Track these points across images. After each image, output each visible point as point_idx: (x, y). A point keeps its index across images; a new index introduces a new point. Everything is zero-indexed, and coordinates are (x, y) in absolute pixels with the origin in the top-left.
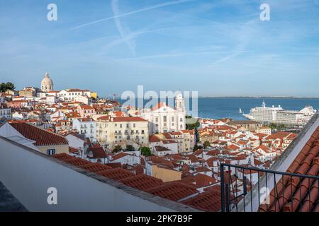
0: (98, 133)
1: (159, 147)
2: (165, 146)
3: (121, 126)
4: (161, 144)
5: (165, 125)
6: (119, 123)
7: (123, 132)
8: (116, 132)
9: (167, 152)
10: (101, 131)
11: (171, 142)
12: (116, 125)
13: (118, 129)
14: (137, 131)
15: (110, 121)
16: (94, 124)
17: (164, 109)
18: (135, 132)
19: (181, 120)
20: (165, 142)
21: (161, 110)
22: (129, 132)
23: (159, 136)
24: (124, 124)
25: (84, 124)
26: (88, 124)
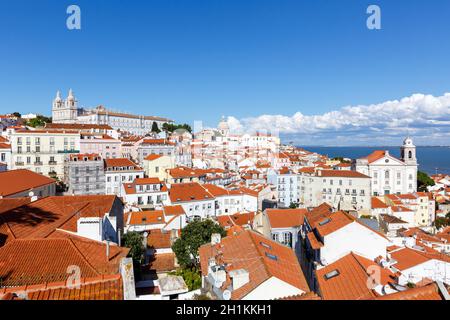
0: (300, 191)
1: (386, 216)
2: (397, 215)
3: (332, 183)
4: (389, 211)
5: (387, 182)
6: (328, 179)
7: (334, 191)
8: (325, 190)
9: (400, 226)
10: (303, 188)
11: (405, 210)
12: (325, 181)
13: (327, 185)
14: (354, 191)
15: (317, 175)
16: (294, 178)
17: (387, 161)
18: (351, 191)
19: (411, 177)
20: (395, 209)
21: (382, 161)
22: (343, 191)
23: (382, 199)
24: (336, 180)
25: (282, 177)
26: (287, 178)
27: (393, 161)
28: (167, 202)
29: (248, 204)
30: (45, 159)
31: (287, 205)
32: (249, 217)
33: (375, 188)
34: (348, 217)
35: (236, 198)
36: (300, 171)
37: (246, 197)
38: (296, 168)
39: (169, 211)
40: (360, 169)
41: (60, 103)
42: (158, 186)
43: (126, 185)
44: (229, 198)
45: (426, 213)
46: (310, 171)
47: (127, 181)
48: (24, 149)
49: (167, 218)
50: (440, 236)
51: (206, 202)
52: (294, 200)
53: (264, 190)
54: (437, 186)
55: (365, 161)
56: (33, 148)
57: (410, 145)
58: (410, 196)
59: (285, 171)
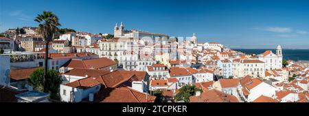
0: (233, 70)
1: (271, 79)
2: (275, 78)
4: (272, 77)
5: (271, 65)
6: (247, 64)
7: (249, 70)
8: (245, 69)
9: (277, 82)
10: (235, 69)
11: (278, 76)
12: (245, 65)
13: (246, 67)
14: (258, 69)
15: (241, 62)
16: (231, 64)
17: (271, 55)
18: (256, 69)
19: (280, 62)
21: (269, 55)
22: (253, 70)
23: (270, 72)
24: (250, 64)
25: (224, 64)
26: (227, 64)
27: (273, 55)
28: (169, 76)
29: (209, 77)
30: (113, 53)
31: (228, 77)
32: (211, 83)
33: (267, 67)
34: (260, 80)
35: (203, 74)
36: (234, 61)
37: (208, 74)
38: (231, 60)
39: (170, 80)
40: (260, 59)
41: (118, 29)
42: (164, 68)
43: (148, 67)
44: (199, 74)
45: (286, 76)
46: (238, 60)
47: (148, 65)
48: (105, 49)
49: (169, 84)
50: (291, 84)
51: (188, 77)
52: (231, 75)
53: (216, 70)
54: (290, 65)
55: (262, 55)
56: (108, 48)
57: (279, 48)
58: (280, 70)
59: (226, 61)
